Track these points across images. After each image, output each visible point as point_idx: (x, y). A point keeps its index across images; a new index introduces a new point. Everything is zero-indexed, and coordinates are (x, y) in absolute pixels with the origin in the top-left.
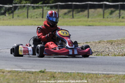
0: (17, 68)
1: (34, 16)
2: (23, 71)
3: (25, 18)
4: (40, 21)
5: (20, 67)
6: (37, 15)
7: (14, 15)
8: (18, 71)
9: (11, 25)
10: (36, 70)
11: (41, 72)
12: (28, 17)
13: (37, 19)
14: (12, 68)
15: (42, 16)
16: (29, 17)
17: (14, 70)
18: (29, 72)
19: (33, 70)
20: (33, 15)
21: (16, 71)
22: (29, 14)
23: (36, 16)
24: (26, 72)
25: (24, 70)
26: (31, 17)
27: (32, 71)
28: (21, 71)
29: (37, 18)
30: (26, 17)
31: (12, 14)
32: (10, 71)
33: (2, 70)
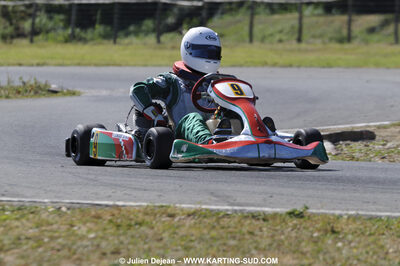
1: (271, 35)
2: (236, 211)
4: (292, 51)
5: (226, 199)
6: (281, 32)
11: (292, 213)
12: (251, 40)
13: (280, 46)
14: (200, 203)
15: (296, 36)
16: (255, 39)
17: (206, 210)
18: (254, 216)
21: (212, 211)
22: (257, 29)
23: (278, 37)
24: (246, 214)
25: (236, 208)
26: (263, 40)
27: (264, 213)
28: (227, 210)
29: (280, 41)
30: (247, 39)
32: (192, 211)
33: (169, 207)
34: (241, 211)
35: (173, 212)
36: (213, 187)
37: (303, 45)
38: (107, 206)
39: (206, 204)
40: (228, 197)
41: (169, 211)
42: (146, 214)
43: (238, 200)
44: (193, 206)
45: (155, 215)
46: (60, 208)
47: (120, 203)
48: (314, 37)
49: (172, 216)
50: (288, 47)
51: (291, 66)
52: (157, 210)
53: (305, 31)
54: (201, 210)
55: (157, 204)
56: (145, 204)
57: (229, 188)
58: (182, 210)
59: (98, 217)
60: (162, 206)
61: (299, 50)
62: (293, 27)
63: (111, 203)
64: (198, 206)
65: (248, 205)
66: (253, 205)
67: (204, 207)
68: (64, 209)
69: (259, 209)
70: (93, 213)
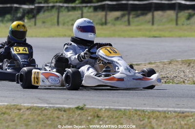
0: (41, 103)
1: (68, 22)
2: (50, 107)
3: (54, 25)
5: (45, 101)
7: (37, 21)
8: (42, 107)
9: (32, 37)
10: (71, 106)
11: (78, 108)
12: (58, 24)
14: (33, 103)
16: (60, 24)
17: (36, 106)
18: (59, 109)
19: (66, 106)
20: (66, 21)
21: (39, 107)
22: (61, 20)
23: (71, 22)
24: (55, 108)
25: (51, 105)
26: (64, 24)
27: (64, 107)
28: (46, 107)
29: (72, 24)
31: (34, 20)
32: (29, 107)
33: (17, 105)
34: (53, 107)
35: (20, 108)
36: (39, 95)
39: (36, 103)
40: (47, 100)
41: (18, 107)
42: (7, 109)
44: (30, 105)
45: (11, 109)
49: (19, 109)
52: (12, 107)
54: (34, 107)
55: (12, 104)
56: (6, 104)
57: (47, 96)
58: (24, 106)
60: (15, 105)
64: (32, 105)
65: (56, 104)
66: (59, 104)
67: (35, 105)
69: (61, 106)
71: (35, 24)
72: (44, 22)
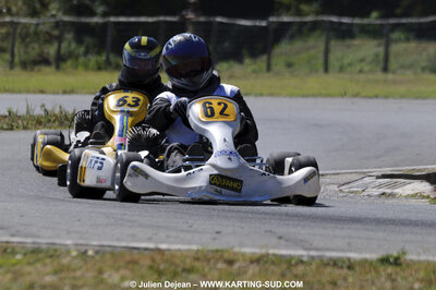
0: (287, 247)
1: (350, 65)
2: (313, 258)
3: (317, 71)
4: (377, 81)
5: (299, 243)
6: (362, 60)
7: (274, 61)
8: (291, 257)
9: (261, 95)
10: (368, 256)
11: (385, 261)
12: (326, 70)
13: (362, 77)
14: (267, 246)
15: (382, 65)
16: (330, 69)
17: (274, 255)
18: (335, 263)
19: (354, 256)
20: (346, 61)
21: (281, 256)
23: (358, 68)
24: (325, 261)
25: (313, 253)
26: (341, 69)
27: (349, 259)
28: (302, 256)
29: (361, 71)
30: (321, 69)
31: (265, 57)
32: (257, 256)
33: (222, 251)
34: (320, 257)
35: (231, 257)
36: (283, 230)
37: (390, 76)
38: (146, 249)
39: (274, 247)
40: (301, 241)
41: (226, 256)
42: (197, 259)
43: (315, 244)
44: (257, 250)
45: (209, 261)
46: (86, 252)
47: (163, 246)
48: (402, 67)
49: (230, 262)
50: (371, 77)
51: (376, 96)
52: (211, 255)
53: (392, 60)
54: (269, 255)
55: (210, 248)
56: (194, 247)
57: (303, 232)
58: (243, 255)
59: (134, 262)
60: (217, 251)
61: (385, 81)
62: (377, 55)
63: (152, 246)
64: (263, 251)
65: (328, 250)
66: (333, 250)
67: (271, 251)
68: (90, 253)
70: (128, 258)
71: (269, 68)
72: (289, 65)
